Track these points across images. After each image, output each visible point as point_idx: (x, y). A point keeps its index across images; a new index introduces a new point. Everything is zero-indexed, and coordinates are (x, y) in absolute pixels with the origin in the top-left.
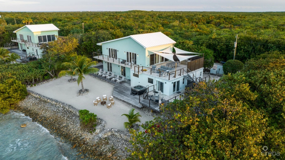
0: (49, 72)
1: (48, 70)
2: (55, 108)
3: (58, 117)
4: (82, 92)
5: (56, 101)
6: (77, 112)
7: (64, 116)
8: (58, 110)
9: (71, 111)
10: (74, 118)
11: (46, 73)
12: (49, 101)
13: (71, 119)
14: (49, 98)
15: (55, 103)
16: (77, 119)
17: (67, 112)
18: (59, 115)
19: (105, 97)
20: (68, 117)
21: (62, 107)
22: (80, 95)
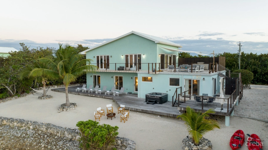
0: (7, 87)
1: (6, 84)
2: (18, 131)
3: (26, 146)
4: (67, 107)
5: (21, 121)
6: (66, 133)
7: (40, 143)
8: (24, 135)
9: (51, 134)
10: (61, 143)
11: (3, 87)
12: (5, 122)
13: (55, 146)
14: (5, 118)
15: (19, 125)
16: (68, 145)
17: (44, 137)
18: (28, 141)
19: (109, 107)
20: (48, 143)
21: (34, 129)
22: (63, 110)
